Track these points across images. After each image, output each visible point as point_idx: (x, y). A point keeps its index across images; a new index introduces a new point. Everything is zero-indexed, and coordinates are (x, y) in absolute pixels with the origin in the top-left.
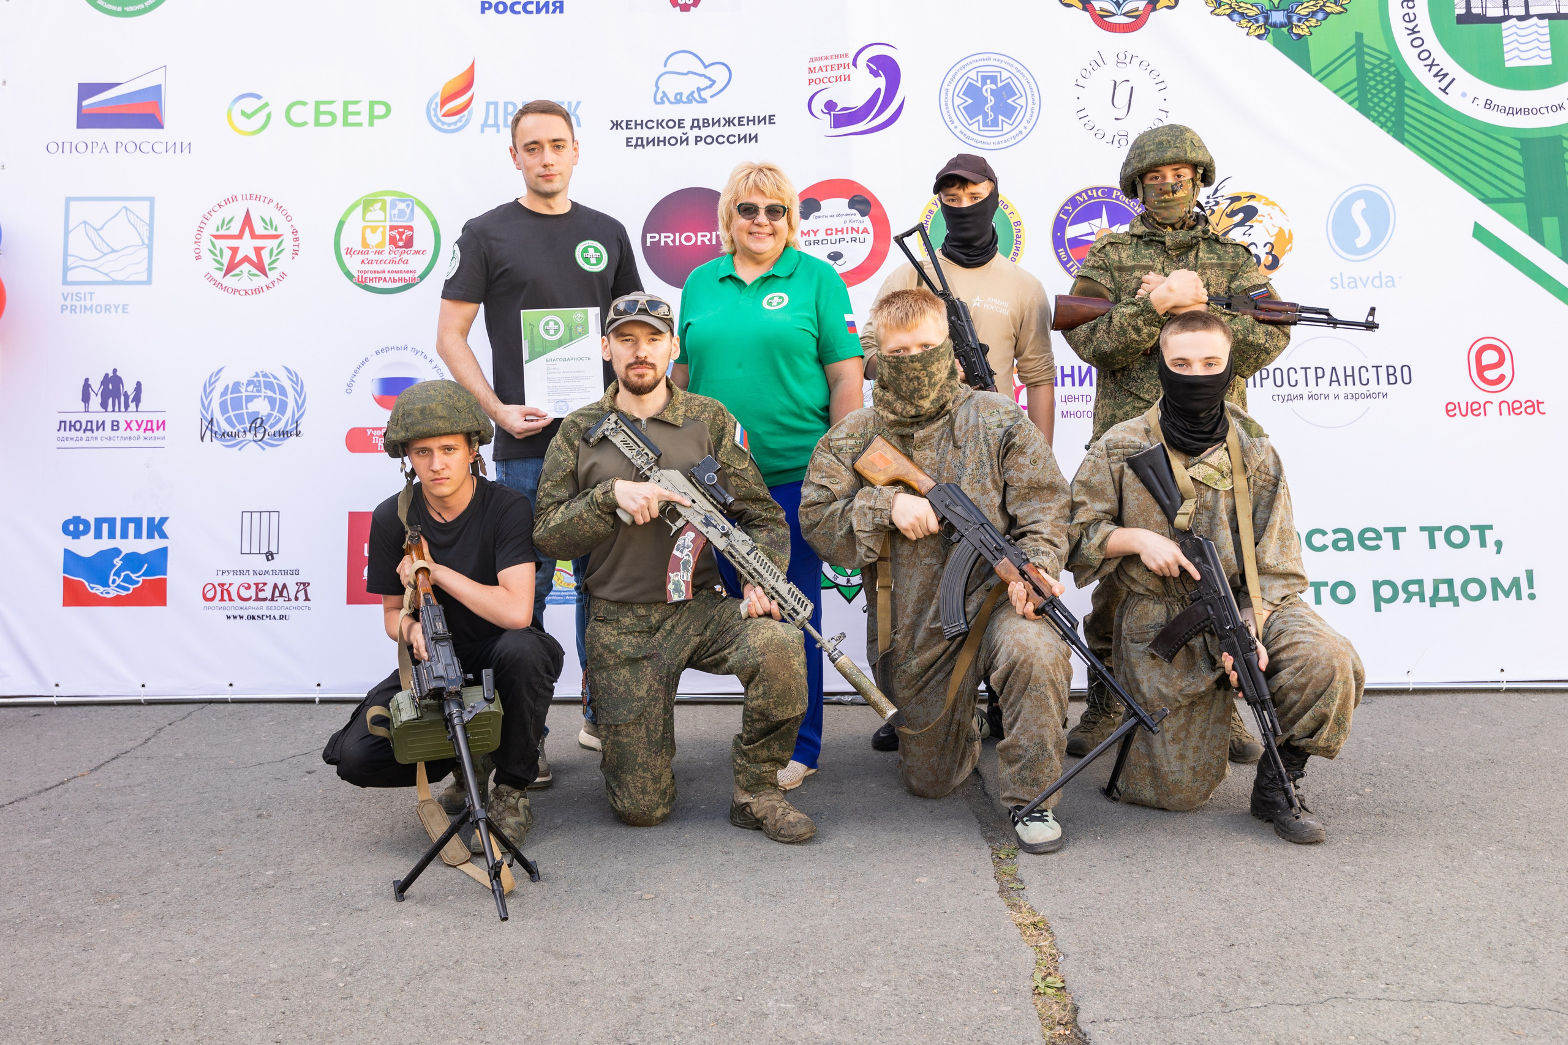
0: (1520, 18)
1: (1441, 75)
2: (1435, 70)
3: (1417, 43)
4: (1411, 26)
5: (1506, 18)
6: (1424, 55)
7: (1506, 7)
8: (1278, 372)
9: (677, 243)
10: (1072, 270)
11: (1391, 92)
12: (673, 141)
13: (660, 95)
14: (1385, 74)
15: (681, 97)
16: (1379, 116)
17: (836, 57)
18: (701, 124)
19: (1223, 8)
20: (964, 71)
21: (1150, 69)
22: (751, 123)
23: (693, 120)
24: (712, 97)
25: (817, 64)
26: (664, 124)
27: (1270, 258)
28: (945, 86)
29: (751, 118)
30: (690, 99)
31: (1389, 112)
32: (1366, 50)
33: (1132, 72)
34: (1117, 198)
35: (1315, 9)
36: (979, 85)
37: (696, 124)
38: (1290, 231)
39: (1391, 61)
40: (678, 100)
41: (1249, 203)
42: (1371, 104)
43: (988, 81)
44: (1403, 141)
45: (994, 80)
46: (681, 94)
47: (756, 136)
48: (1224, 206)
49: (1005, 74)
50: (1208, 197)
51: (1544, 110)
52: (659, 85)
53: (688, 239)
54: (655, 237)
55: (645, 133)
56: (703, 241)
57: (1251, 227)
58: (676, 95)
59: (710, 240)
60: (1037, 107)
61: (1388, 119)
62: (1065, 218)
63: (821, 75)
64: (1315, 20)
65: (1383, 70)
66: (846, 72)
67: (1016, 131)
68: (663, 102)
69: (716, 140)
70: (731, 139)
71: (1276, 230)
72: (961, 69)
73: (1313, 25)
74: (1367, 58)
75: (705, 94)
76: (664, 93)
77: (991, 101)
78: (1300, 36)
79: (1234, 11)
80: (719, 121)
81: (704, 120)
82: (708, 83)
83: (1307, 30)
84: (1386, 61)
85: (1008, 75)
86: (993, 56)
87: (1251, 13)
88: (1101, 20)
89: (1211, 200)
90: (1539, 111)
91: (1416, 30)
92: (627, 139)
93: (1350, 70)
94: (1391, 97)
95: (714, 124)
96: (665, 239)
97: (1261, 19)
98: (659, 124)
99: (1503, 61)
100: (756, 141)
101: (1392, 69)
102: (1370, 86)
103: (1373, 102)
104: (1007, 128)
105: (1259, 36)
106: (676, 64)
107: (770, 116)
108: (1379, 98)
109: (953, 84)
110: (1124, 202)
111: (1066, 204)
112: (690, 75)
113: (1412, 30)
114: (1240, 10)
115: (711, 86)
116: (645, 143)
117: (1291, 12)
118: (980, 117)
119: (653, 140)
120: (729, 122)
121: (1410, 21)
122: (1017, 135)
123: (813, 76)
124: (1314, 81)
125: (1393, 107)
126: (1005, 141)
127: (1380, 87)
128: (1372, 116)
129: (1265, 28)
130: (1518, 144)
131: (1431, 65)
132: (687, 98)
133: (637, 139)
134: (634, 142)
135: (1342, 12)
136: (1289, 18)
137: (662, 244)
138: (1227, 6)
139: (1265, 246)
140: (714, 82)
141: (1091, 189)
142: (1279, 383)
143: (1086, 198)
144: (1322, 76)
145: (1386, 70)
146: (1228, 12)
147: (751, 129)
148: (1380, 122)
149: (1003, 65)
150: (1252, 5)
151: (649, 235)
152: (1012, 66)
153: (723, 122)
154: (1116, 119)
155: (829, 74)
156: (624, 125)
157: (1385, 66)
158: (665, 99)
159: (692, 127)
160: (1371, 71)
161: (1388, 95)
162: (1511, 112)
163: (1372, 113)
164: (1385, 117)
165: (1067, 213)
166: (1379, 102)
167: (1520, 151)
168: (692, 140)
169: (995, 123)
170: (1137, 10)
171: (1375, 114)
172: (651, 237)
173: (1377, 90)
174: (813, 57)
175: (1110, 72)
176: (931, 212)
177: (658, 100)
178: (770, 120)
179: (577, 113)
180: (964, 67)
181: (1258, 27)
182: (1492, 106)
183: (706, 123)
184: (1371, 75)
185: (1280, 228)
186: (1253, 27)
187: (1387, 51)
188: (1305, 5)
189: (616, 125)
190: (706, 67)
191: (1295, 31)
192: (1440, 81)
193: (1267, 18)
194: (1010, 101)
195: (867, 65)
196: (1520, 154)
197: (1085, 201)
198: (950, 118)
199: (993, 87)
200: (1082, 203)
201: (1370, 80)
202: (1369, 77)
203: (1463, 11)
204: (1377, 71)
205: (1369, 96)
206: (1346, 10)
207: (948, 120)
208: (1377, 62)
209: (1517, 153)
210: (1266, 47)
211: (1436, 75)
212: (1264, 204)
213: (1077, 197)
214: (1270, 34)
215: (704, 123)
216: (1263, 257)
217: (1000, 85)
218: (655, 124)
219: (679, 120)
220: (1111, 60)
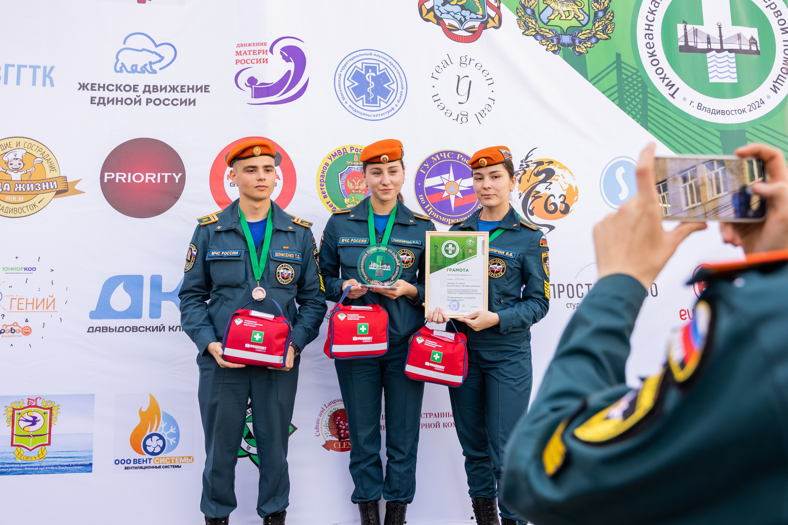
0: (718, 51)
1: (670, 85)
2: (666, 81)
3: (655, 62)
4: (651, 51)
5: (709, 50)
6: (660, 71)
7: (709, 43)
8: (570, 287)
9: (129, 181)
10: (428, 211)
11: (639, 95)
12: (128, 101)
13: (119, 65)
14: (635, 82)
15: (136, 68)
16: (631, 111)
17: (258, 44)
18: (151, 89)
19: (530, 30)
20: (352, 62)
21: (482, 69)
22: (191, 91)
23: (146, 86)
24: (161, 69)
25: (243, 49)
26: (122, 88)
27: (564, 205)
28: (338, 72)
29: (191, 87)
30: (144, 70)
31: (638, 108)
32: (623, 65)
33: (470, 70)
34: (460, 159)
35: (590, 35)
36: (364, 72)
37: (147, 89)
38: (576, 187)
39: (639, 74)
40: (134, 69)
41: (549, 167)
42: (626, 102)
43: (370, 70)
44: (647, 128)
45: (374, 69)
46: (136, 66)
47: (194, 101)
48: (533, 168)
49: (382, 66)
50: (522, 162)
51: (733, 112)
52: (119, 57)
53: (138, 178)
54: (111, 175)
55: (106, 94)
56: (149, 180)
57: (551, 183)
58: (133, 66)
59: (156, 179)
60: (404, 91)
61: (637, 113)
62: (424, 172)
63: (245, 57)
64: (590, 43)
65: (634, 80)
66: (265, 57)
67: (390, 108)
68: (121, 71)
69: (162, 102)
70: (175, 102)
71: (567, 186)
72: (350, 60)
73: (589, 46)
74: (623, 71)
75: (156, 67)
76: (122, 64)
77: (372, 85)
78: (580, 54)
79: (538, 33)
80: (166, 87)
81: (154, 86)
82: (158, 58)
83: (585, 49)
84: (636, 74)
85: (385, 67)
86: (374, 52)
87: (549, 36)
88: (449, 32)
89: (524, 164)
90: (730, 113)
91: (654, 54)
92: (92, 98)
93: (613, 78)
94: (639, 98)
95: (161, 90)
96: (119, 177)
97: (555, 40)
98: (118, 88)
99: (708, 79)
100: (194, 105)
101: (639, 79)
102: (625, 89)
103: (628, 101)
104: (383, 105)
105: (554, 52)
106: (132, 42)
107: (205, 86)
108: (631, 98)
109: (345, 71)
110: (465, 163)
111: (425, 162)
112: (144, 52)
113: (652, 54)
114: (541, 33)
115: (160, 61)
116: (106, 102)
117: (575, 36)
118: (364, 96)
119: (113, 100)
120: (174, 89)
121: (650, 48)
122: (390, 111)
123: (239, 58)
124: (590, 85)
125: (640, 105)
126: (382, 115)
127: (632, 91)
128: (627, 110)
129: (558, 47)
130: (718, 134)
131: (664, 78)
132: (141, 69)
133: (100, 98)
134: (97, 101)
135: (606, 39)
136: (573, 40)
137: (117, 181)
138: (533, 30)
139: (560, 197)
140: (163, 58)
141: (442, 152)
142: (571, 295)
143: (439, 159)
144: (595, 81)
145: (636, 79)
146: (534, 33)
147: (191, 95)
148: (632, 114)
149: (381, 59)
150: (549, 30)
151: (106, 174)
152: (387, 60)
153: (168, 89)
154: (460, 103)
155: (252, 57)
156: (89, 87)
157: (635, 77)
158: (123, 69)
159: (144, 92)
160: (626, 80)
161: (637, 97)
162: (713, 112)
163: (627, 108)
164: (635, 111)
165: (425, 169)
166: (631, 101)
167: (720, 139)
168: (144, 102)
169: (374, 101)
170: (473, 27)
171: (629, 109)
172: (108, 176)
173: (630, 92)
174: (240, 43)
175: (454, 70)
176: (327, 164)
177: (118, 69)
178: (205, 89)
179: (51, 75)
180: (352, 59)
181: (553, 45)
182: (702, 107)
183: (155, 89)
184: (626, 82)
185: (570, 185)
186: (550, 45)
187: (636, 67)
188: (584, 32)
189: (83, 87)
190: (157, 46)
191: (577, 50)
192: (670, 89)
193: (559, 40)
194: (385, 86)
195: (281, 53)
196: (720, 141)
197: (438, 161)
198: (342, 95)
199: (374, 75)
200: (436, 162)
201: (625, 86)
202: (625, 84)
203: (683, 44)
204: (630, 80)
205: (625, 97)
206: (610, 37)
207: (340, 97)
208: (630, 74)
209: (718, 140)
210: (558, 58)
211: (667, 85)
212: (559, 168)
213: (433, 158)
214: (561, 51)
215: (154, 89)
216: (559, 205)
217: (378, 73)
218: (114, 88)
219: (134, 86)
220: (456, 61)
